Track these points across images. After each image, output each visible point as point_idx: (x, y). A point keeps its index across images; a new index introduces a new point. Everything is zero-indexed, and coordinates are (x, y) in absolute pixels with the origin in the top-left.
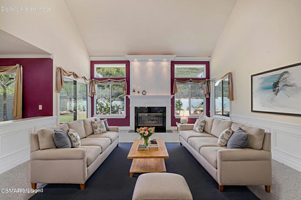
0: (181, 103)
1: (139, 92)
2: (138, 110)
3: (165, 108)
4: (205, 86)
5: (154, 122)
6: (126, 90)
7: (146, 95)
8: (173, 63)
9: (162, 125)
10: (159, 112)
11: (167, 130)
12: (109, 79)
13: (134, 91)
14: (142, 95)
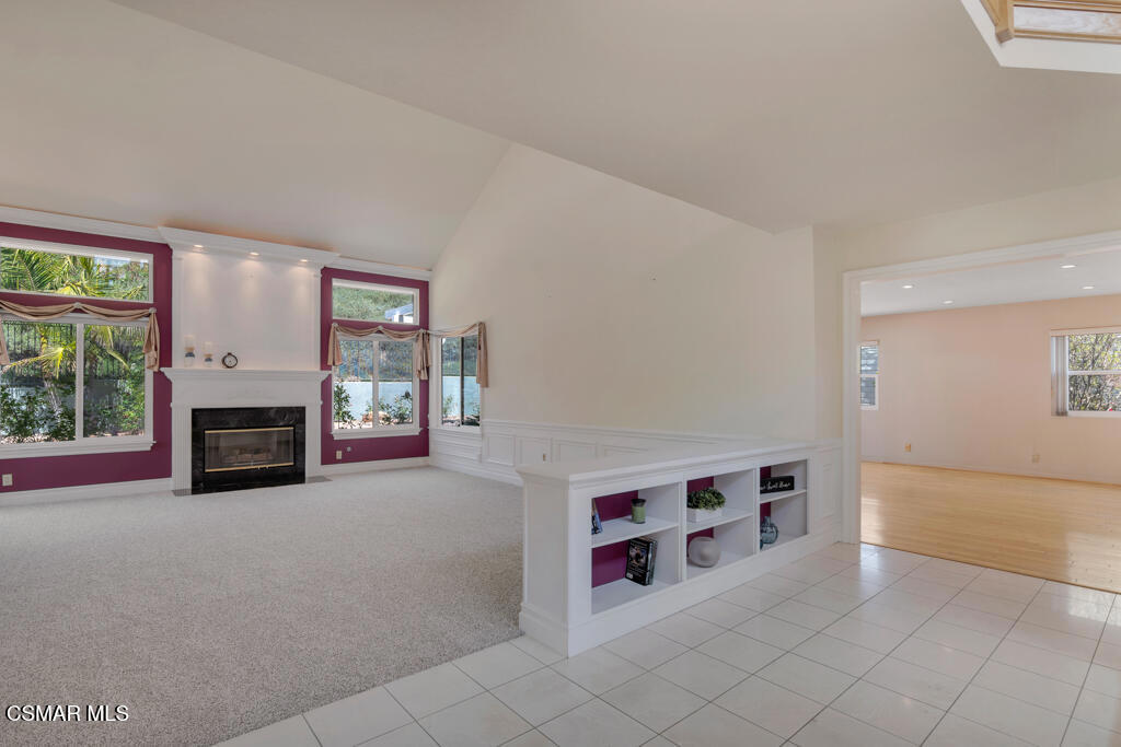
0: (343, 396)
1: (209, 359)
2: (204, 419)
3: (304, 408)
4: (417, 347)
5: (263, 456)
6: (156, 349)
7: (238, 368)
8: (328, 274)
9: (292, 464)
10: (281, 424)
11: (310, 478)
12: (77, 305)
13: (190, 354)
14: (221, 367)
